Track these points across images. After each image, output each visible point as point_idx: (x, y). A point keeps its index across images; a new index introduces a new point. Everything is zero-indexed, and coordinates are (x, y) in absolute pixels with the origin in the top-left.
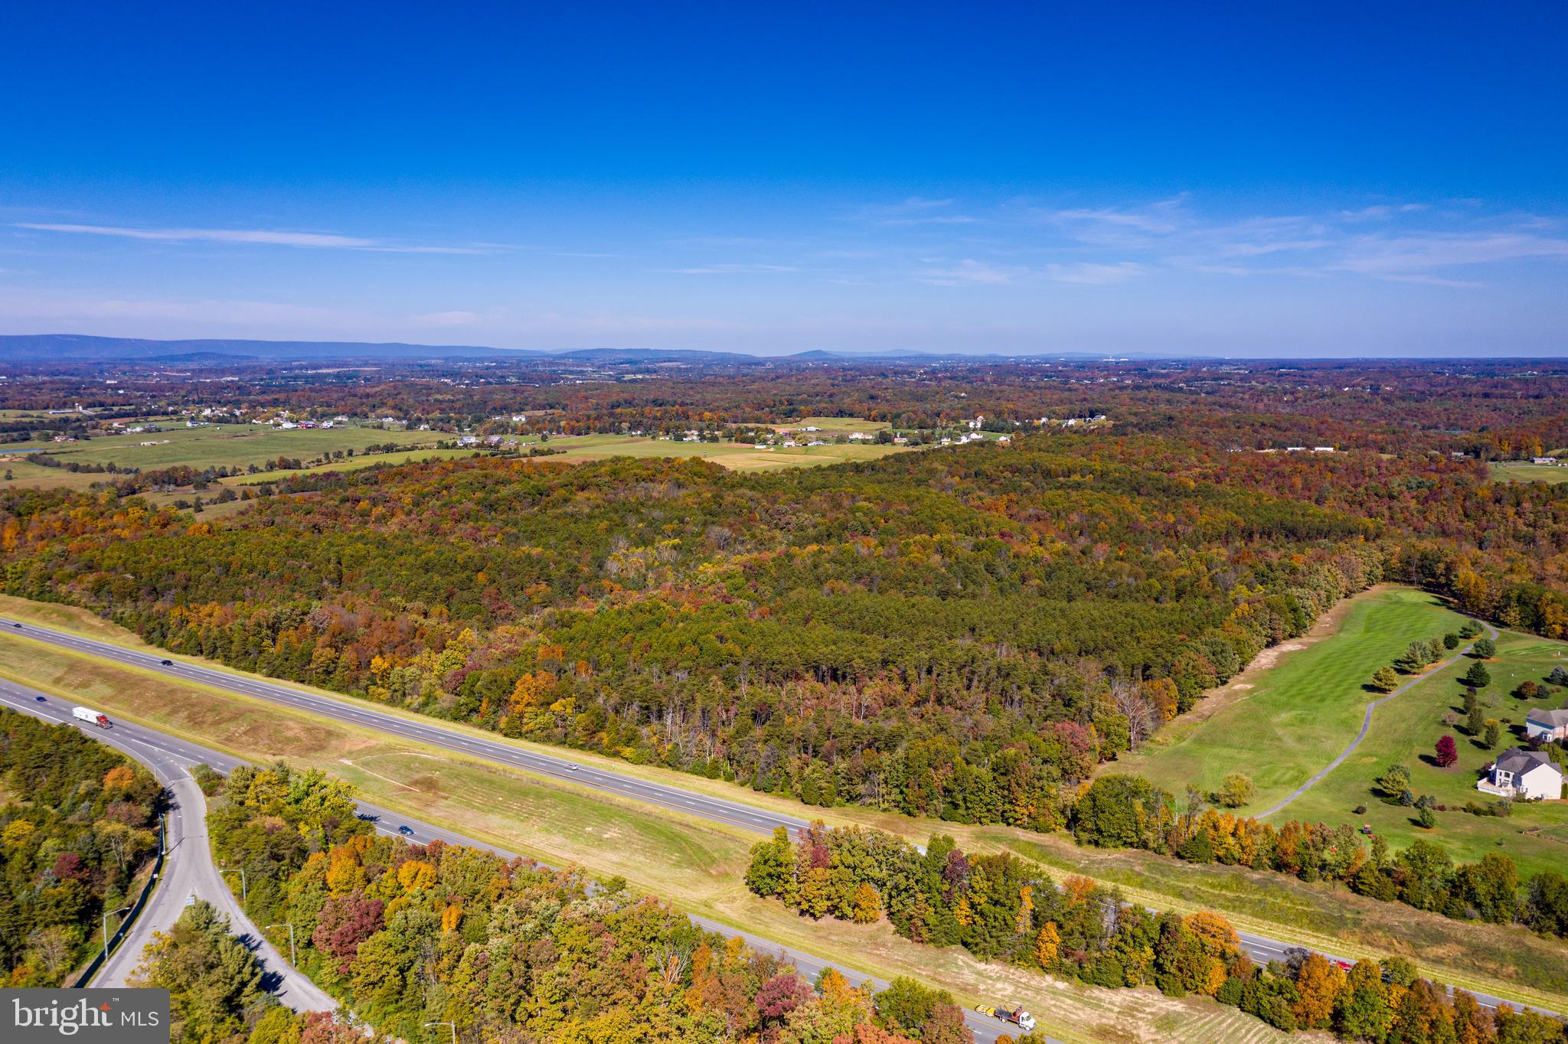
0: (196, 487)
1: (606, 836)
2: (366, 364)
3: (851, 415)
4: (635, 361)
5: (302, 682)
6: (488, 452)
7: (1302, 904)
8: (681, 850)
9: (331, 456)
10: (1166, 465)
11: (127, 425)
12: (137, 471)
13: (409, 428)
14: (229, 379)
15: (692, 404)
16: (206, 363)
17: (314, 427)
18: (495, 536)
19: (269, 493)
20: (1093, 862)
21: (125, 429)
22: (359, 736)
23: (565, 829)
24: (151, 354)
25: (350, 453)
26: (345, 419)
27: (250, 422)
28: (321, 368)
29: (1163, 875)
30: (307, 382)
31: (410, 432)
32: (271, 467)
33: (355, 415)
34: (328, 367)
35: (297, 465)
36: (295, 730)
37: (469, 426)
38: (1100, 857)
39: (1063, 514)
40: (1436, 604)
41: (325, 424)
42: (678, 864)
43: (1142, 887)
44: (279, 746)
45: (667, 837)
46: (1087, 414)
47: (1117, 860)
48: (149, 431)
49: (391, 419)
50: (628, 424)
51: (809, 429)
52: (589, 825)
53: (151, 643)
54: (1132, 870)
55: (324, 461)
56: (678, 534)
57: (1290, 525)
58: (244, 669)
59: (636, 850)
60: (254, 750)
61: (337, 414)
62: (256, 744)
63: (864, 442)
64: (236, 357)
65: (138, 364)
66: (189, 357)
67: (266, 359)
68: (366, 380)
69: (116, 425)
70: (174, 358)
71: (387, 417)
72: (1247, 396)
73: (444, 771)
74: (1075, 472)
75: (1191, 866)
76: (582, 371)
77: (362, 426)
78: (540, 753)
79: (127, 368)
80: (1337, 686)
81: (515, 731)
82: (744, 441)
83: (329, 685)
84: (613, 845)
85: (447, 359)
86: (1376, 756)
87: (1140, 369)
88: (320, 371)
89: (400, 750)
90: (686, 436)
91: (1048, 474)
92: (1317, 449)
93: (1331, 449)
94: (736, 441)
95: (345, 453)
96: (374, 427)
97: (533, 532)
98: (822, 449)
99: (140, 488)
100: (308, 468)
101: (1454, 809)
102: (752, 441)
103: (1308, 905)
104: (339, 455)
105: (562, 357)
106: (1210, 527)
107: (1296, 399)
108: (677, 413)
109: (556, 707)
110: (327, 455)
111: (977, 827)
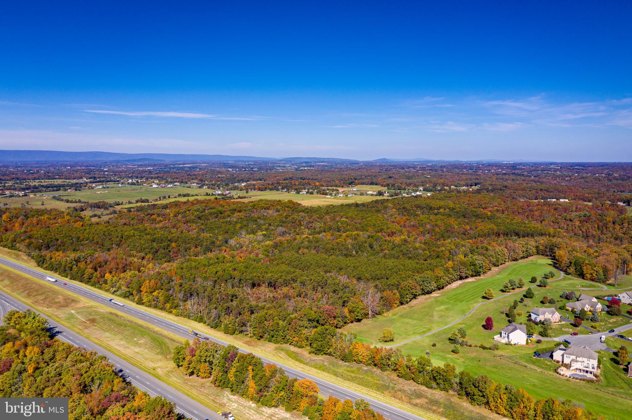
0: (104, 209)
1: (140, 342)
2: (203, 163)
3: (376, 184)
4: (309, 163)
5: (81, 282)
6: (221, 197)
7: (377, 380)
8: (162, 348)
9: (162, 198)
10: (483, 206)
11: (97, 186)
12: (88, 202)
13: (200, 187)
14: (149, 168)
15: (316, 179)
16: (145, 162)
17: (164, 187)
18: (195, 229)
19: (130, 211)
20: (311, 360)
21: (96, 187)
22: (85, 302)
23: (127, 339)
24: (127, 159)
25: (169, 197)
26: (178, 184)
27: (143, 185)
28: (186, 164)
29: (333, 366)
30: (177, 170)
31: (200, 189)
32: (137, 202)
33: (183, 182)
34: (189, 164)
35: (147, 201)
36: (60, 299)
37: (223, 187)
38: (315, 358)
39: (424, 225)
40: (551, 265)
41: (169, 186)
42: (157, 354)
43: (324, 371)
44: (51, 305)
45: (159, 343)
46: (474, 185)
47: (320, 360)
48: (104, 188)
49: (195, 184)
50: (281, 187)
51: (354, 189)
52: (136, 338)
53: (39, 266)
54: (323, 364)
55: (158, 199)
56: (266, 230)
57: (517, 231)
58: (64, 276)
59: (146, 348)
60: (42, 306)
61: (176, 182)
62: (43, 304)
63: (372, 195)
64: (157, 160)
65: (120, 163)
66: (140, 160)
67: (168, 161)
68: (200, 169)
69: (94, 185)
70: (135, 160)
71: (194, 183)
72: (550, 178)
73: (100, 316)
74: (442, 208)
75: (345, 363)
76: (284, 166)
77: (183, 187)
78: (143, 311)
79: (115, 164)
80: (473, 296)
81: (140, 302)
82: (323, 194)
83: (90, 283)
84: (140, 345)
85: (236, 161)
86: (465, 324)
87: (514, 166)
88: (185, 166)
89: (94, 308)
90: (301, 192)
91: (431, 208)
92: (561, 200)
93: (567, 200)
94: (320, 194)
95: (167, 197)
96: (187, 187)
97: (212, 228)
98: (353, 197)
99: (85, 209)
100: (151, 202)
101: (476, 346)
102: (326, 194)
103: (379, 381)
104: (164, 197)
105: (281, 161)
106: (481, 231)
107: (571, 179)
108: (306, 183)
109: (155, 294)
110: (160, 198)
111: (277, 345)
